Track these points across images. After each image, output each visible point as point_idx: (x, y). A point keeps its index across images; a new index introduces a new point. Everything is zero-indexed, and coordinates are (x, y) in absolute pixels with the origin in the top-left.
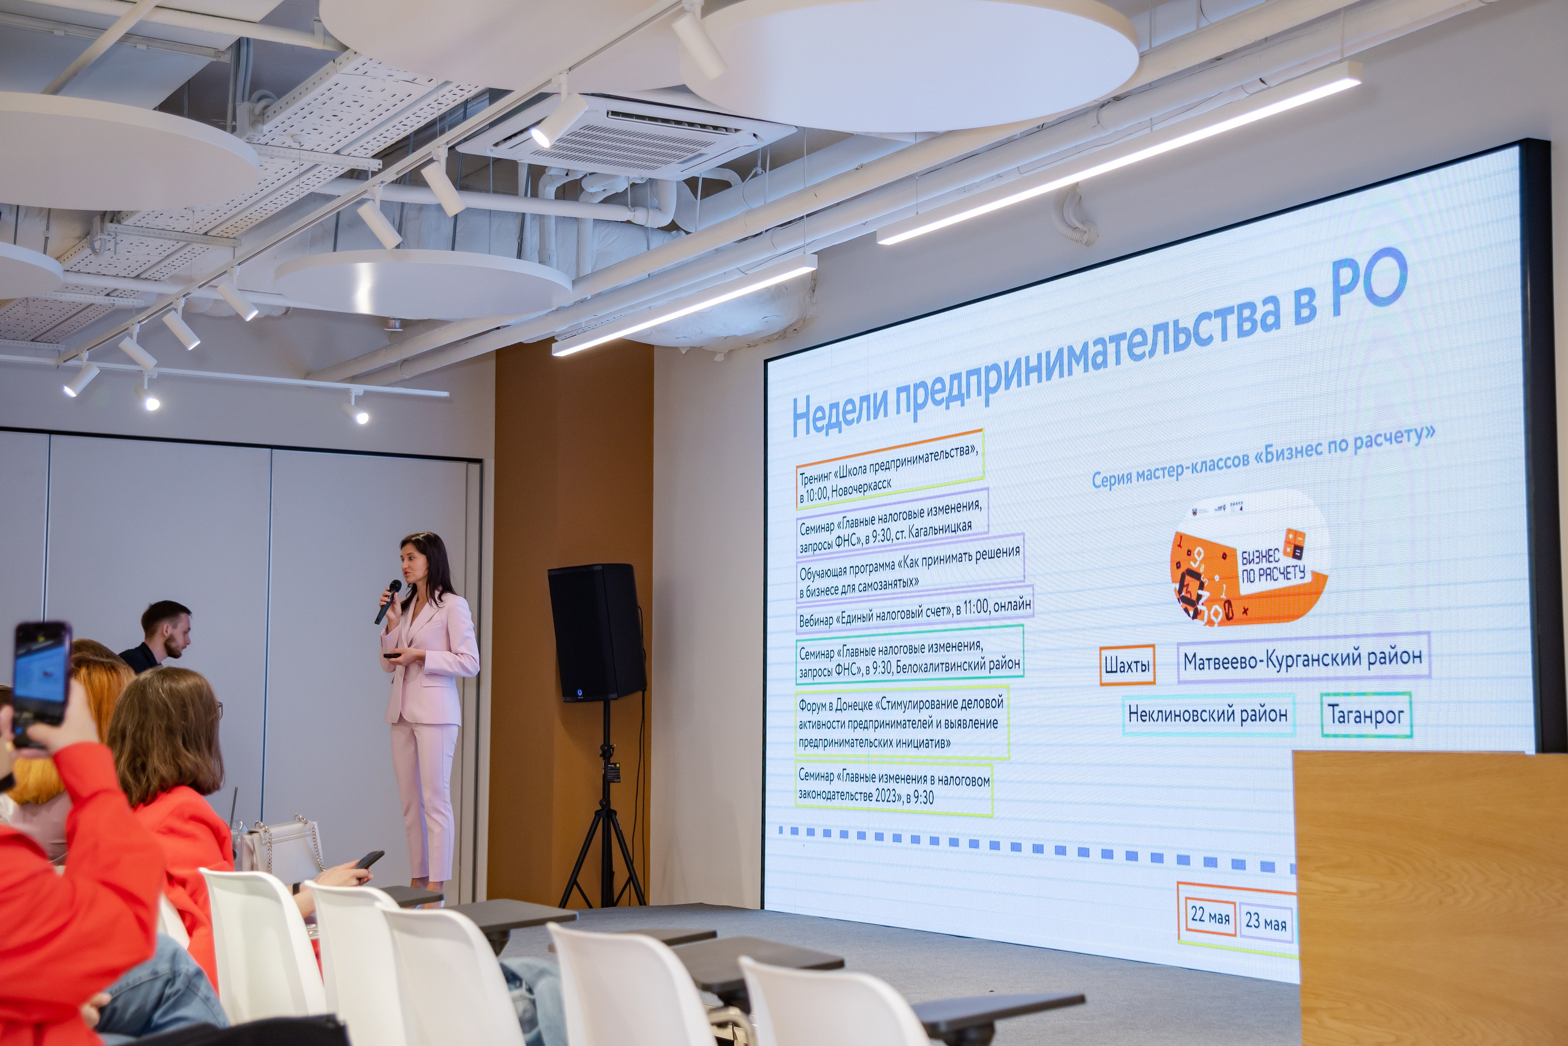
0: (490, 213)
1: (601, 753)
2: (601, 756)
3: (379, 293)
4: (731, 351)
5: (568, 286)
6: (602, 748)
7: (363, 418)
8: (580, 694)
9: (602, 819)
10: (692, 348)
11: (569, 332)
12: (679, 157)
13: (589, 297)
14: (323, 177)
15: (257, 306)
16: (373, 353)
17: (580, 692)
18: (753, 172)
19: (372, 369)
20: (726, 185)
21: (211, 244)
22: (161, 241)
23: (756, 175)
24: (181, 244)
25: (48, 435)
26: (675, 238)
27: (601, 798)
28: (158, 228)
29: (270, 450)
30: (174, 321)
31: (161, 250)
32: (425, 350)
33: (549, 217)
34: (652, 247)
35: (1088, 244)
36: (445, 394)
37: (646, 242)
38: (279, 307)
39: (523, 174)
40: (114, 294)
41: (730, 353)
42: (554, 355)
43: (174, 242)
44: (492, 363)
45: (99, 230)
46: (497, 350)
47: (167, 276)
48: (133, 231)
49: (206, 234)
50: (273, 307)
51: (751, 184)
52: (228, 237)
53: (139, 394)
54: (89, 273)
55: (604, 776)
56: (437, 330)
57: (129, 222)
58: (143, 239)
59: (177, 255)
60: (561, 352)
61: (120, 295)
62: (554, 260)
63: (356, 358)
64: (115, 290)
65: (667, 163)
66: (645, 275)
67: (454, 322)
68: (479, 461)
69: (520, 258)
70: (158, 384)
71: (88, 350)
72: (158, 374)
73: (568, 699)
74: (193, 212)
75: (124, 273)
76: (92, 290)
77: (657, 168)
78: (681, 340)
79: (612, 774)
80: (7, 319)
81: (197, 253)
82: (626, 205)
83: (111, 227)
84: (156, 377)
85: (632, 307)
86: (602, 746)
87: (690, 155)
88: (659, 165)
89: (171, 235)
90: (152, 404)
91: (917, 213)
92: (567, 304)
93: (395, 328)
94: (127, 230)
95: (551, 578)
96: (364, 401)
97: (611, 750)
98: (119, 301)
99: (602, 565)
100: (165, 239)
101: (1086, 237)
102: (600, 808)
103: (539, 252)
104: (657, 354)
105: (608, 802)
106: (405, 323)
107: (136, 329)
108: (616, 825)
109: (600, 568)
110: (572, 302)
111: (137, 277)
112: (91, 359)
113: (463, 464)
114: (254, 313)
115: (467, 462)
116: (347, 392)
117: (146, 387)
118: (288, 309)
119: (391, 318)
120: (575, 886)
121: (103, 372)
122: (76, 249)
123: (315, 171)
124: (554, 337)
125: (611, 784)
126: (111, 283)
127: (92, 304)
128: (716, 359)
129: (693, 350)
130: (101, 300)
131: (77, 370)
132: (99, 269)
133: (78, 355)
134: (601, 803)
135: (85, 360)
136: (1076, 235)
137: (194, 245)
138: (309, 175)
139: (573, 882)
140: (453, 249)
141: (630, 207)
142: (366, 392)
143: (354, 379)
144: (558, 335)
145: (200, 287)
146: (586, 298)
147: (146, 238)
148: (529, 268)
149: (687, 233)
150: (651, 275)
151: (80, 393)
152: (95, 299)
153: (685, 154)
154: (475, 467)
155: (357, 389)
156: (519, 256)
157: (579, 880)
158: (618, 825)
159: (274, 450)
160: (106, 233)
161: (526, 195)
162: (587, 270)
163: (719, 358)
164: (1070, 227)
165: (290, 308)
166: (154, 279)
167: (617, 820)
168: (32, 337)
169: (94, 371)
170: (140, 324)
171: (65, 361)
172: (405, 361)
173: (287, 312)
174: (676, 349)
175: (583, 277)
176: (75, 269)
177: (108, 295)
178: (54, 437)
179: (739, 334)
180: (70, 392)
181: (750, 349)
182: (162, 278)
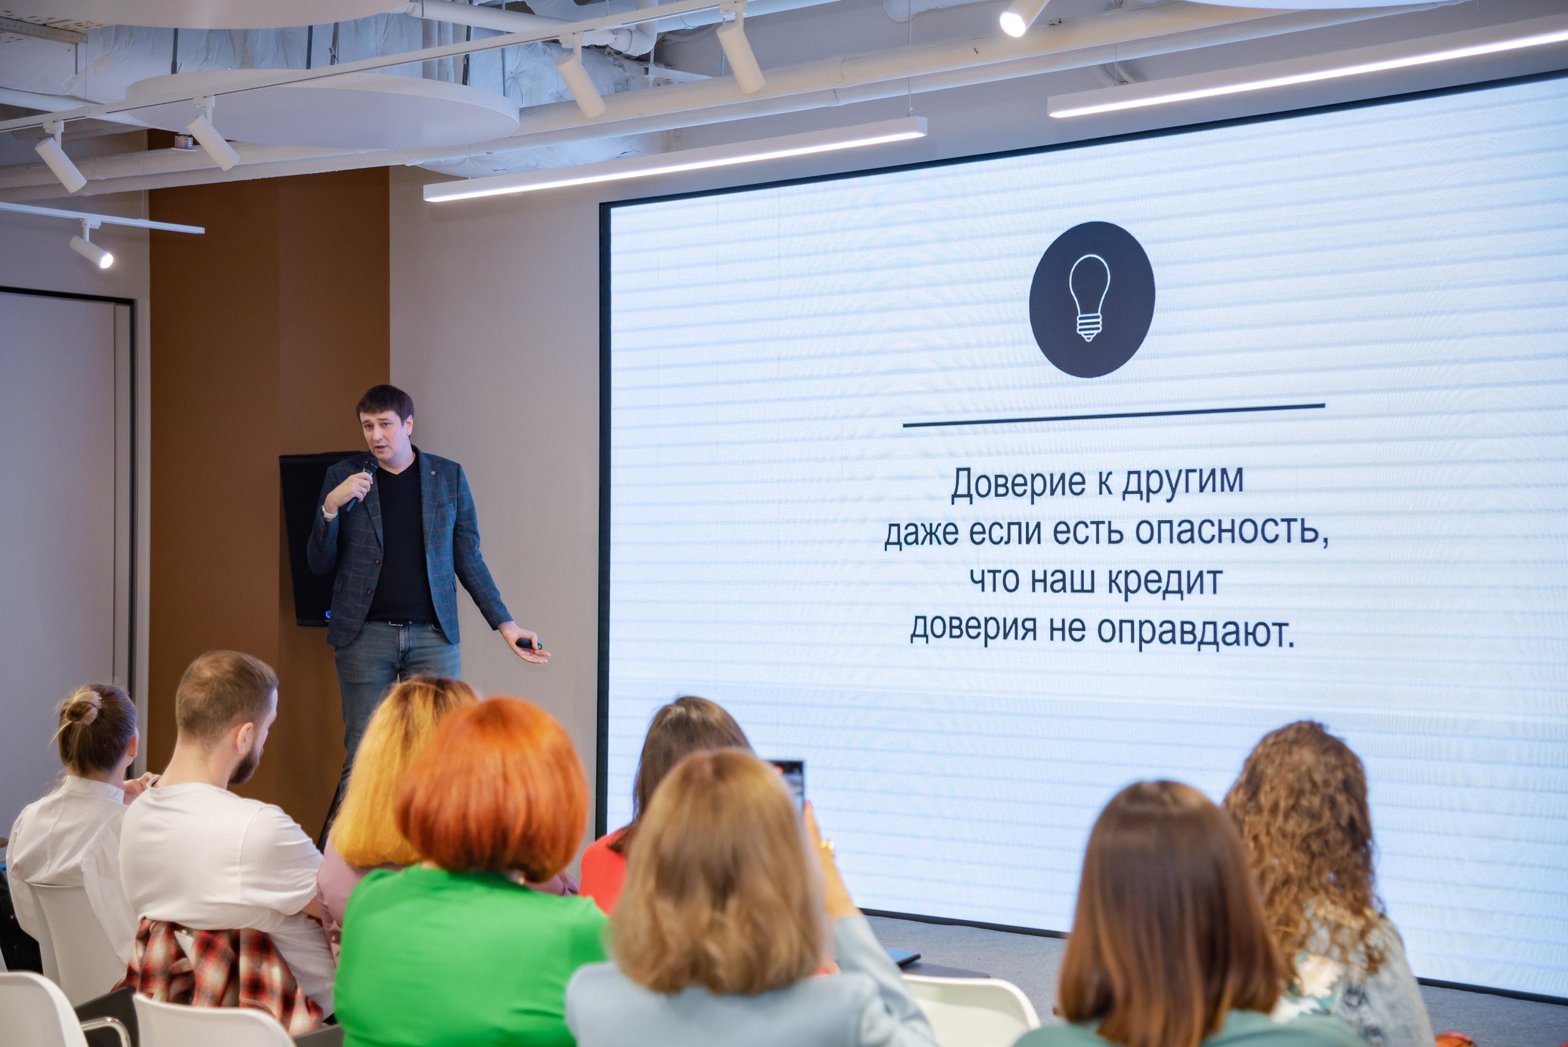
7: (107, 261)
36: (200, 230)
42: (427, 200)
49: (46, 25)
60: (436, 196)
68: (130, 302)
93: (185, 148)
113: (109, 307)
115: (114, 303)
116: (78, 223)
154: (124, 311)
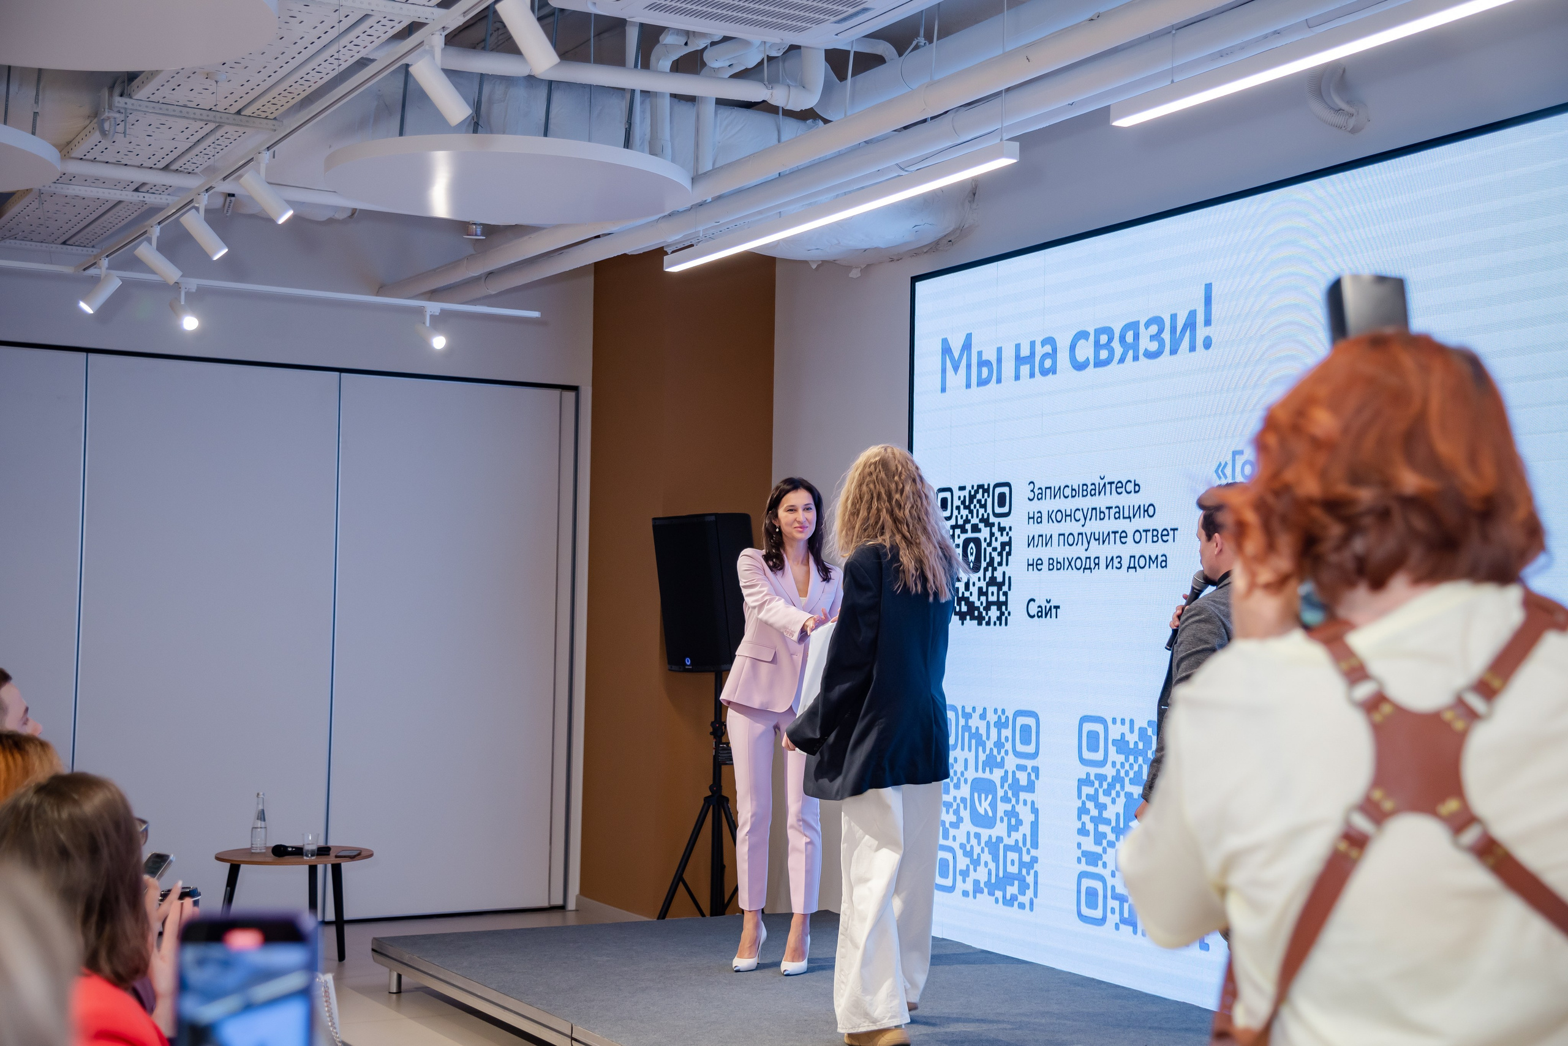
0: (590, 88)
1: (712, 731)
2: (711, 733)
3: (459, 190)
4: (868, 266)
5: (686, 183)
6: (712, 724)
7: (439, 342)
8: (688, 663)
9: (711, 806)
10: (824, 262)
11: (681, 242)
12: (836, 13)
13: (709, 200)
14: (376, 34)
15: (291, 204)
16: (454, 264)
17: (688, 662)
18: (914, 43)
19: (452, 282)
20: (879, 60)
21: (247, 126)
22: (184, 123)
23: (917, 47)
24: (211, 126)
25: (85, 354)
26: (811, 128)
27: (711, 783)
28: (177, 103)
29: (338, 373)
30: (195, 223)
31: (187, 133)
32: (513, 262)
33: (662, 94)
34: (783, 139)
35: (1354, 131)
36: (535, 314)
37: (776, 133)
38: (344, 209)
39: (632, 37)
40: (144, 189)
41: (868, 268)
42: (666, 270)
43: (202, 124)
44: (589, 281)
45: (107, 106)
46: (596, 264)
47: (201, 168)
48: (147, 107)
49: (239, 112)
50: (336, 208)
51: (911, 59)
52: (266, 118)
53: (175, 310)
54: (107, 162)
55: (715, 758)
56: (526, 238)
57: (143, 93)
58: (163, 119)
59: (209, 141)
60: (676, 267)
61: (151, 191)
62: (668, 151)
63: (434, 270)
64: (144, 184)
65: (819, 22)
66: (775, 174)
67: (544, 228)
68: (575, 389)
69: (628, 148)
70: (197, 300)
71: (107, 256)
72: (197, 287)
73: (674, 667)
74: (217, 82)
75: (150, 163)
76: (117, 184)
77: (805, 29)
78: (812, 254)
79: (723, 755)
80: (27, 218)
81: (233, 138)
82: (761, 81)
83: (119, 102)
84: (194, 291)
85: (760, 212)
86: (712, 723)
87: (851, 11)
88: (809, 25)
89: (194, 114)
90: (190, 323)
91: (1172, 82)
92: (681, 209)
93: (476, 235)
94: (140, 106)
95: (655, 527)
96: (441, 322)
97: (723, 727)
98: (150, 198)
99: (716, 515)
100: (187, 118)
101: (1352, 122)
102: (710, 794)
103: (650, 142)
104: (779, 270)
105: (720, 787)
106: (490, 231)
107: (156, 232)
108: (728, 813)
109: (713, 518)
110: (689, 205)
111: (166, 168)
112: (111, 267)
113: (556, 392)
114: (290, 213)
115: (560, 390)
116: (420, 311)
117: (183, 303)
118: (354, 211)
119: (471, 222)
120: (681, 884)
121: (126, 284)
122: (86, 131)
123: (365, 26)
124: (663, 247)
125: (723, 766)
126: (139, 176)
127: (120, 202)
128: (851, 275)
129: (824, 263)
130: (128, 196)
131: (96, 281)
132: (119, 157)
133: (96, 262)
134: (711, 788)
135: (104, 269)
136: (1339, 119)
137: (226, 128)
138: (358, 31)
139: (679, 879)
140: (546, 135)
141: (766, 83)
142: (443, 311)
143: (433, 294)
144: (668, 246)
145: (224, 179)
146: (706, 200)
147: (168, 118)
148: (637, 159)
149: (826, 121)
150: (781, 174)
151: (97, 310)
152: (121, 195)
153: (845, 8)
154: (570, 396)
155: (433, 307)
156: (627, 144)
157: (685, 876)
158: (731, 814)
159: (343, 374)
160: (116, 110)
161: (636, 66)
162: (707, 165)
163: (855, 274)
164: (1332, 108)
165: (356, 209)
166: (186, 170)
167: (729, 809)
168: (62, 239)
169: (113, 284)
170: (162, 225)
171: (84, 270)
172: (491, 273)
173: (353, 214)
174: (805, 262)
175: (705, 173)
176: (89, 156)
177: (136, 190)
178: (92, 357)
179: (882, 245)
180: (86, 308)
181: (891, 263)
182: (196, 170)
